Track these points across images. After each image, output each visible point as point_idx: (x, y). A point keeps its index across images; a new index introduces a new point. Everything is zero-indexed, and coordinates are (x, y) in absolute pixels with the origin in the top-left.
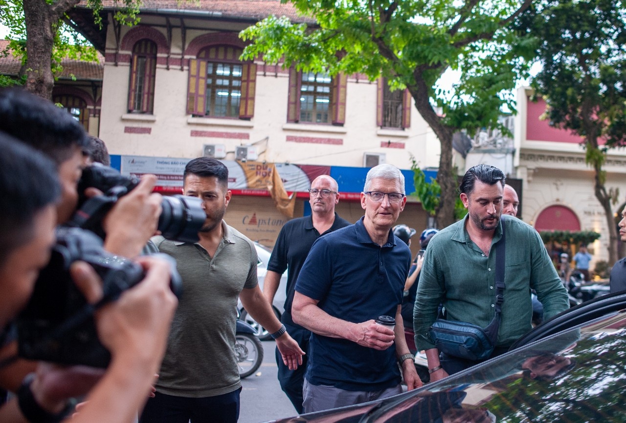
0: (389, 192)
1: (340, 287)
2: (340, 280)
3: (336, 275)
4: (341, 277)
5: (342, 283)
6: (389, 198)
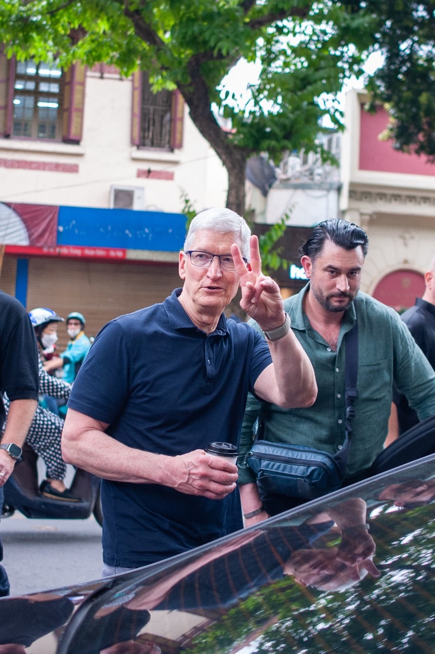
0: (220, 254)
6: (220, 262)
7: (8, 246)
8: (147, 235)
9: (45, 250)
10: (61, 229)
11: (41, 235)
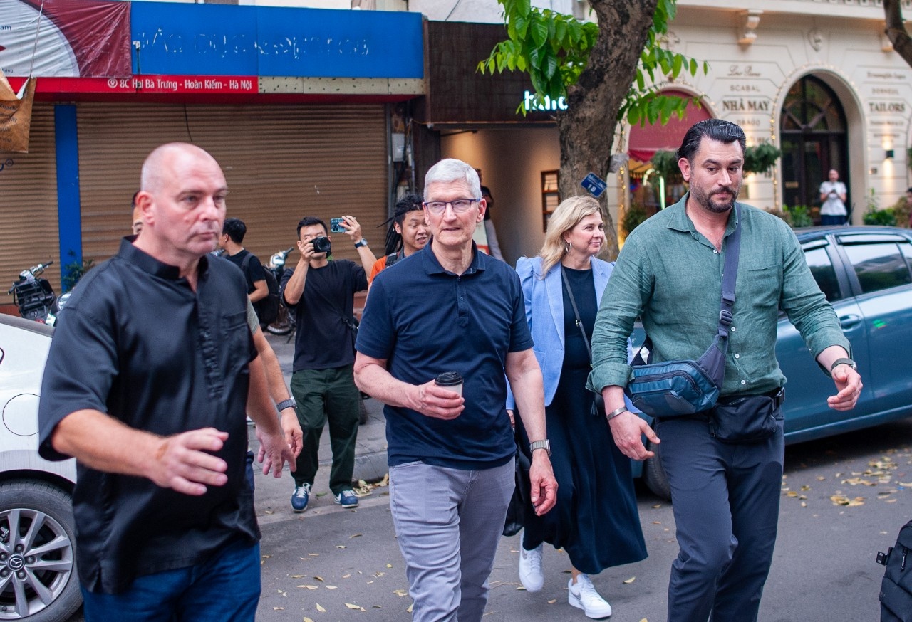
0: (451, 200)
1: (407, 340)
2: (404, 330)
3: (398, 324)
4: (404, 326)
5: (407, 333)
6: (453, 207)
7: (40, 80)
8: (291, 48)
9: (112, 84)
10: (138, 44)
11: (102, 58)
